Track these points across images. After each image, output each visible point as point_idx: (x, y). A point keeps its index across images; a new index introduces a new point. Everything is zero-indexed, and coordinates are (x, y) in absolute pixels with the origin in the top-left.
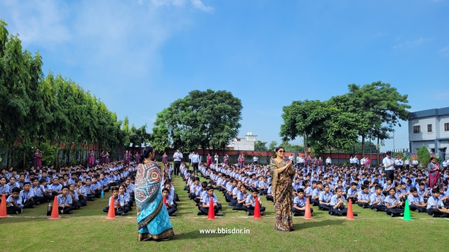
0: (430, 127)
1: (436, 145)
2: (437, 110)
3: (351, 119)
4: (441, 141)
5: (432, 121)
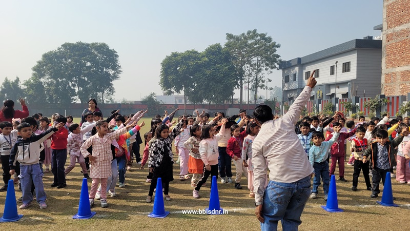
0: (295, 76)
2: (299, 59)
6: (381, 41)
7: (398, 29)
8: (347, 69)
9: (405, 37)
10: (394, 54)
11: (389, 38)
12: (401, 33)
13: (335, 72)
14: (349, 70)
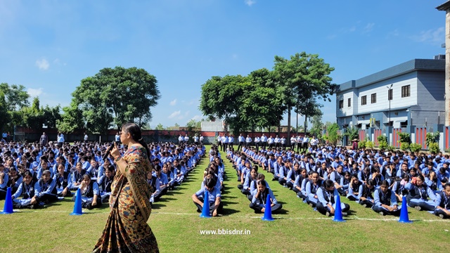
0: (349, 100)
1: (353, 121)
2: (354, 82)
3: (264, 95)
4: (358, 116)
5: (350, 95)
8: (406, 93)
13: (393, 97)
14: (408, 95)
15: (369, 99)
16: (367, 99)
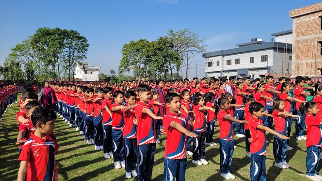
0: (218, 62)
1: (221, 75)
2: (223, 51)
4: (224, 72)
5: (219, 58)
6: (292, 45)
7: (304, 38)
8: (264, 59)
9: (310, 43)
10: (302, 53)
11: (297, 42)
12: (307, 40)
13: (254, 61)
14: (266, 60)
15: (233, 62)
16: (232, 62)
